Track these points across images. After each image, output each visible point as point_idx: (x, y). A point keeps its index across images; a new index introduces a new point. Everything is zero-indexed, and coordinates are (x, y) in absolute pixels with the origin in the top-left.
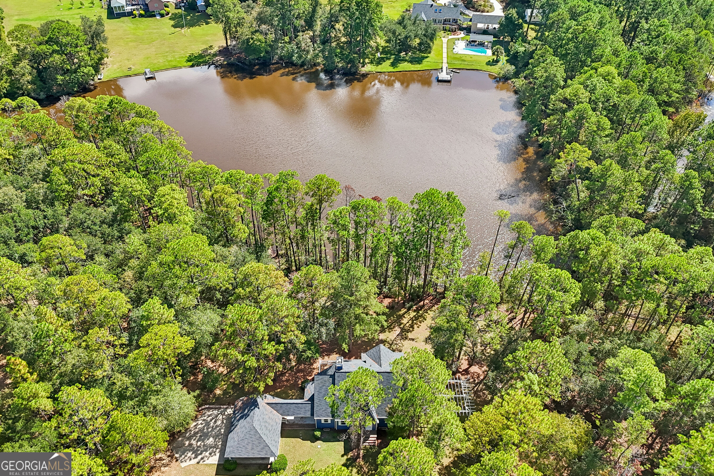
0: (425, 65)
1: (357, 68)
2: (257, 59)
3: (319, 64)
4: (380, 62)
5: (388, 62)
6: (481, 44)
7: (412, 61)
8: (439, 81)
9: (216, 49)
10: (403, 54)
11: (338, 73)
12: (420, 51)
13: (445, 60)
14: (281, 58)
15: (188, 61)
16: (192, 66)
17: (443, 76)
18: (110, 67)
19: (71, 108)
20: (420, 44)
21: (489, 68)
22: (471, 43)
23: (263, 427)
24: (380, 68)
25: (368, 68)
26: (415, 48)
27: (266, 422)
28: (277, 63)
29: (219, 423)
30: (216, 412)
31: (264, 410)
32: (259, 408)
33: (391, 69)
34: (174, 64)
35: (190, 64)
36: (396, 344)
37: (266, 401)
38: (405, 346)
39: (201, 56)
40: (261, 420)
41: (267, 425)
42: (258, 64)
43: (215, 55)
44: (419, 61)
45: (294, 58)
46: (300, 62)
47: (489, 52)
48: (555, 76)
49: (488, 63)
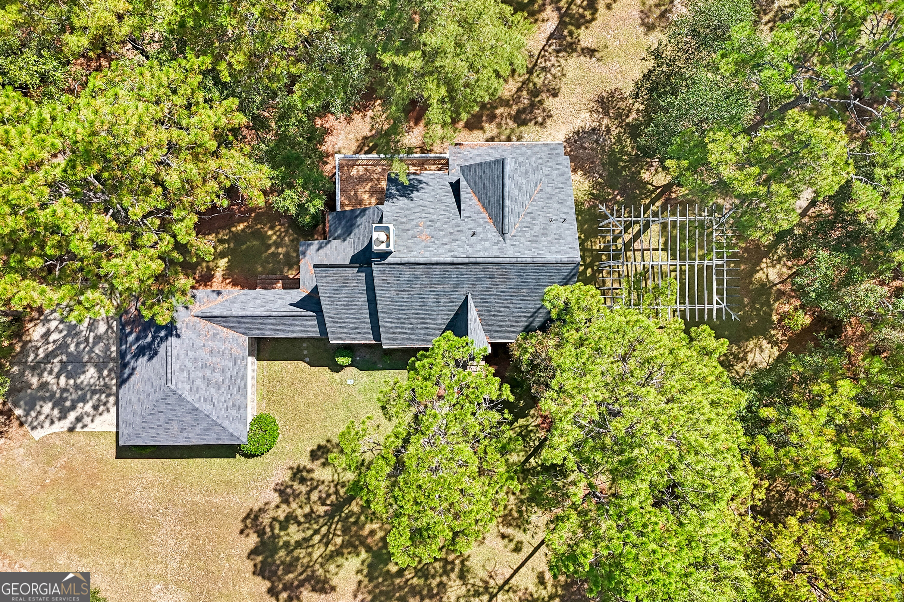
23: (198, 382)
27: (204, 366)
31: (194, 336)
32: (178, 336)
36: (544, 69)
37: (196, 309)
38: (569, 76)
40: (190, 365)
41: (209, 373)
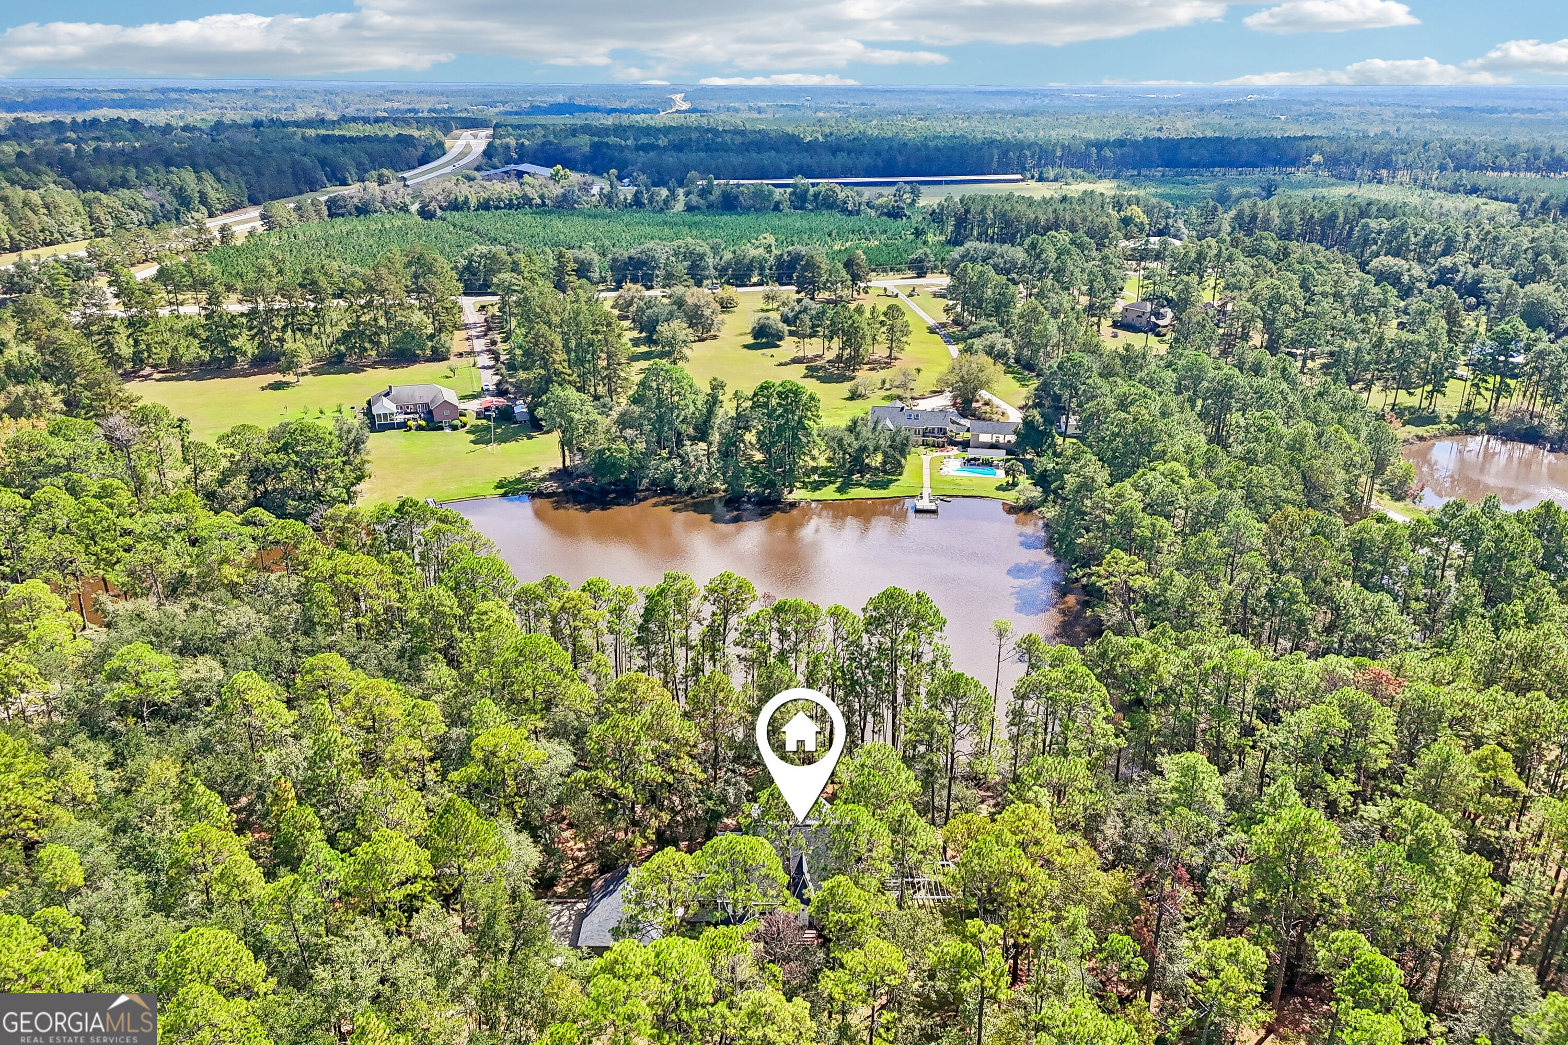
0: (892, 491)
1: (780, 495)
2: (615, 484)
3: (717, 490)
4: (817, 486)
5: (832, 487)
6: (988, 464)
7: (871, 485)
8: (917, 511)
9: (544, 471)
10: (856, 477)
11: (749, 501)
12: (885, 472)
13: (927, 484)
14: (654, 483)
15: (497, 487)
16: (504, 495)
17: (924, 504)
18: (366, 496)
19: (333, 518)
20: (884, 463)
21: (1001, 494)
22: (971, 462)
24: (818, 495)
25: (799, 494)
26: (877, 468)
28: (647, 489)
29: (564, 919)
30: (558, 907)
33: (837, 496)
34: (474, 491)
35: (502, 491)
39: (518, 481)
42: (614, 491)
43: (543, 480)
44: (885, 485)
45: (676, 481)
46: (686, 486)
47: (1001, 473)
48: (1093, 480)
49: (999, 488)
